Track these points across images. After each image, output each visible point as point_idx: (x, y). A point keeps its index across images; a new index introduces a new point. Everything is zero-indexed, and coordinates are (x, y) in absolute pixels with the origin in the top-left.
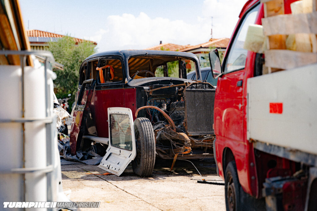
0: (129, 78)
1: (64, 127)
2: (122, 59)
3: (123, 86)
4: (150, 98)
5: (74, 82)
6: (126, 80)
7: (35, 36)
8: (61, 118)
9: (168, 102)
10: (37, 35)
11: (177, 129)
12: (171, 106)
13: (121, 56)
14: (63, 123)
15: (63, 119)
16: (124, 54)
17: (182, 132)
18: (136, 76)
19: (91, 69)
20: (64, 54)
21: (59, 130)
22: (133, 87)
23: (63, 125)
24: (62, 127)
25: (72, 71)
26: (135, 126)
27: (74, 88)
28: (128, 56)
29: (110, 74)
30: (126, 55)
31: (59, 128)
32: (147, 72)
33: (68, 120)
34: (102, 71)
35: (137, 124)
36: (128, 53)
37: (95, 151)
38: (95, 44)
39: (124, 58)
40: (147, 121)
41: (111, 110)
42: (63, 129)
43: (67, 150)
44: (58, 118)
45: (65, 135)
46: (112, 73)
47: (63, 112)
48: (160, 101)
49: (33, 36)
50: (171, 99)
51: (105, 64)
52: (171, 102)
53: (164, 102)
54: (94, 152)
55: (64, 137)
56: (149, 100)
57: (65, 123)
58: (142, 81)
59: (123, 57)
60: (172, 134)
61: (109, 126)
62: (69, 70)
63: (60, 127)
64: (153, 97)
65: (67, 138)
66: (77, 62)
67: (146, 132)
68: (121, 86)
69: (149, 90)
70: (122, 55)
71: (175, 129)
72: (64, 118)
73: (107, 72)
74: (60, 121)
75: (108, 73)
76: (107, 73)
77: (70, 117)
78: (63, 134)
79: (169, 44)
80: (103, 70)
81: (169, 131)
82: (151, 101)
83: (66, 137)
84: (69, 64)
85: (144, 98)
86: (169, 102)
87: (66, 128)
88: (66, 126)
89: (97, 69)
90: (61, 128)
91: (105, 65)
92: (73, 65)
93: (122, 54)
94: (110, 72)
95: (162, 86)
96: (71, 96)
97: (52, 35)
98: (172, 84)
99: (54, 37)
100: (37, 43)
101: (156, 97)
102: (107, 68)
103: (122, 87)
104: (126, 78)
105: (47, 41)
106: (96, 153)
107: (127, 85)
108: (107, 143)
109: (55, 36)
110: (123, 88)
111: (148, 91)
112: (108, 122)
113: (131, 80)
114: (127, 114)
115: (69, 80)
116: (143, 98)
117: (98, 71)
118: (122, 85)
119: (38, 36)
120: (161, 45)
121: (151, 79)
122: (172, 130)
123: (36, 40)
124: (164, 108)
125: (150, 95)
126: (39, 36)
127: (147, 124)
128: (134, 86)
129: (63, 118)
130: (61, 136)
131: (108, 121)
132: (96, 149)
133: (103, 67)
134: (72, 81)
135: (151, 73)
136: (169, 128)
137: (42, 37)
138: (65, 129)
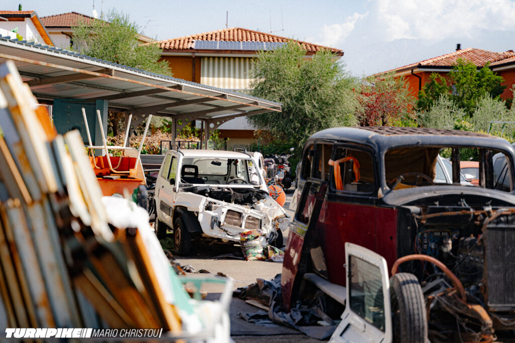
0: (385, 188)
1: (277, 233)
2: (374, 152)
3: (374, 202)
4: (421, 229)
5: (301, 125)
6: (380, 191)
7: (238, 40)
8: (271, 219)
9: (454, 236)
10: (240, 38)
11: (467, 297)
12: (460, 244)
13: (372, 146)
14: (275, 227)
15: (275, 220)
16: (378, 143)
17: (478, 303)
18: (399, 183)
19: (321, 155)
20: (285, 75)
21: (267, 239)
22: (391, 208)
23: (274, 230)
24: (272, 233)
25: (299, 106)
26: (392, 289)
27: (302, 135)
28: (385, 147)
29: (353, 174)
30: (381, 145)
31: (268, 236)
32: (418, 176)
33: (283, 221)
34: (339, 168)
35: (395, 286)
36: (385, 143)
37: (323, 309)
38: (340, 54)
39: (377, 151)
40: (413, 282)
41: (352, 249)
42: (274, 237)
43: (275, 300)
44: (267, 218)
45: (277, 250)
46: (356, 170)
47: (275, 207)
48: (441, 233)
49: (233, 40)
50: (460, 230)
51: (345, 154)
52: (460, 237)
53: (448, 236)
54: (321, 310)
55: (276, 252)
56: (419, 232)
57: (279, 227)
58: (410, 194)
59: (376, 149)
60: (459, 306)
61: (347, 274)
62: (293, 104)
63: (270, 234)
64: (427, 227)
65: (280, 255)
66: (307, 90)
67: (411, 304)
68: (371, 202)
69: (420, 214)
70: (374, 145)
71: (464, 298)
72: (277, 219)
73: (348, 168)
74: (269, 224)
75: (350, 170)
76: (347, 171)
77: (286, 217)
78: (273, 247)
79: (473, 51)
80: (341, 165)
81: (454, 301)
82: (422, 235)
83: (280, 252)
84: (293, 94)
85: (411, 228)
86: (456, 236)
87: (279, 235)
88: (279, 231)
89: (331, 162)
90: (270, 236)
91: (344, 157)
92: (301, 95)
93: (374, 142)
94: (352, 168)
95: (444, 210)
96: (294, 151)
97: (267, 38)
98: (463, 201)
99: (269, 41)
100: (240, 51)
101: (433, 227)
102: (348, 162)
103: (373, 204)
104: (379, 187)
105: (257, 48)
106: (324, 312)
107: (381, 201)
108: (343, 303)
109: (271, 39)
110: (374, 206)
111: (418, 217)
112: (345, 269)
113: (388, 192)
114: (377, 265)
115: (292, 121)
116: (409, 228)
117: (332, 167)
118: (372, 199)
119: (242, 40)
120: (459, 52)
121: (425, 191)
122: (459, 299)
123: (240, 47)
124: (447, 247)
125: (423, 224)
126: (245, 40)
127: (412, 289)
128: (394, 206)
129: (274, 218)
130: (270, 252)
131: (345, 266)
132: (325, 304)
133: (341, 160)
134: (298, 122)
135: (426, 177)
136: (453, 295)
137: (249, 41)
138: (277, 237)
